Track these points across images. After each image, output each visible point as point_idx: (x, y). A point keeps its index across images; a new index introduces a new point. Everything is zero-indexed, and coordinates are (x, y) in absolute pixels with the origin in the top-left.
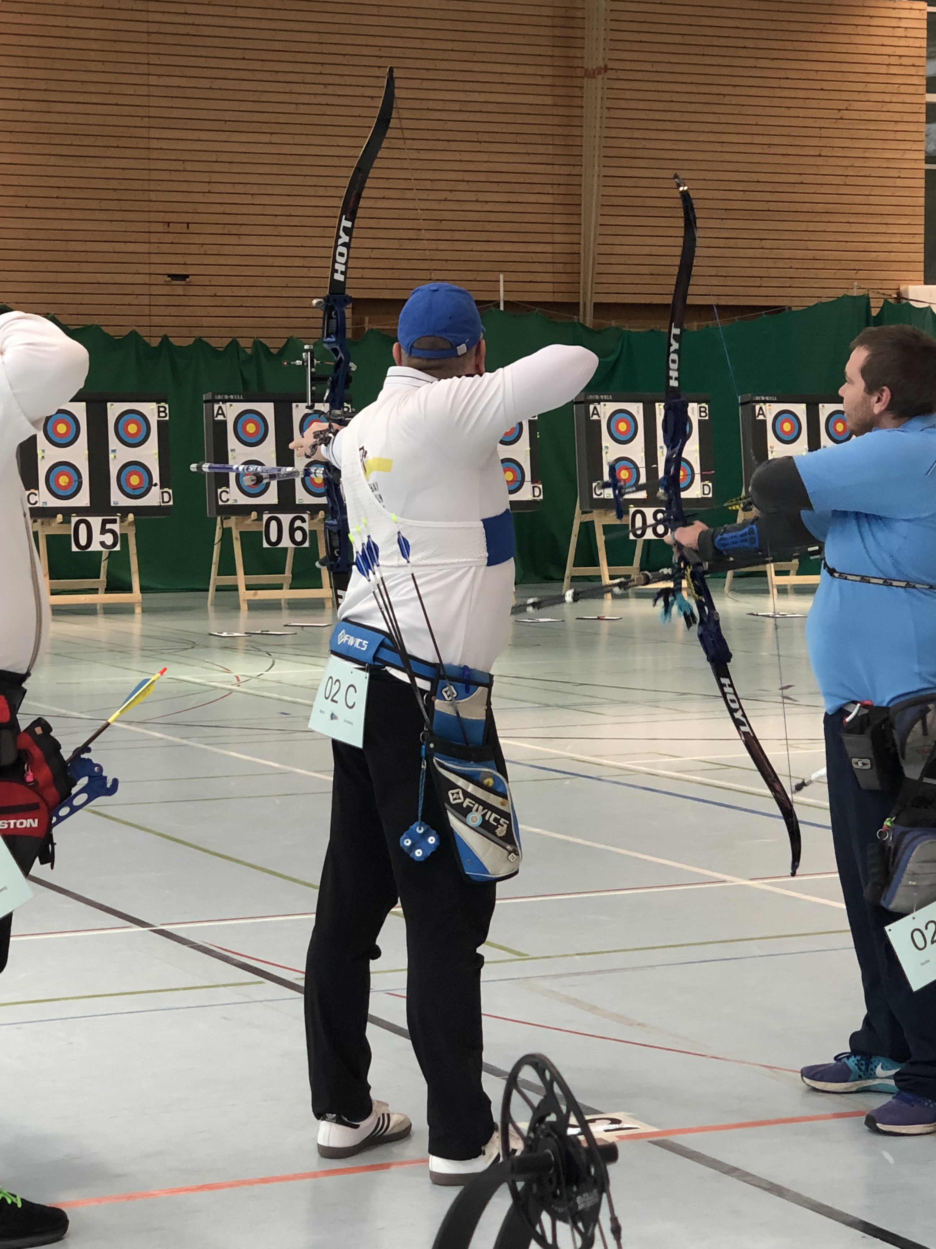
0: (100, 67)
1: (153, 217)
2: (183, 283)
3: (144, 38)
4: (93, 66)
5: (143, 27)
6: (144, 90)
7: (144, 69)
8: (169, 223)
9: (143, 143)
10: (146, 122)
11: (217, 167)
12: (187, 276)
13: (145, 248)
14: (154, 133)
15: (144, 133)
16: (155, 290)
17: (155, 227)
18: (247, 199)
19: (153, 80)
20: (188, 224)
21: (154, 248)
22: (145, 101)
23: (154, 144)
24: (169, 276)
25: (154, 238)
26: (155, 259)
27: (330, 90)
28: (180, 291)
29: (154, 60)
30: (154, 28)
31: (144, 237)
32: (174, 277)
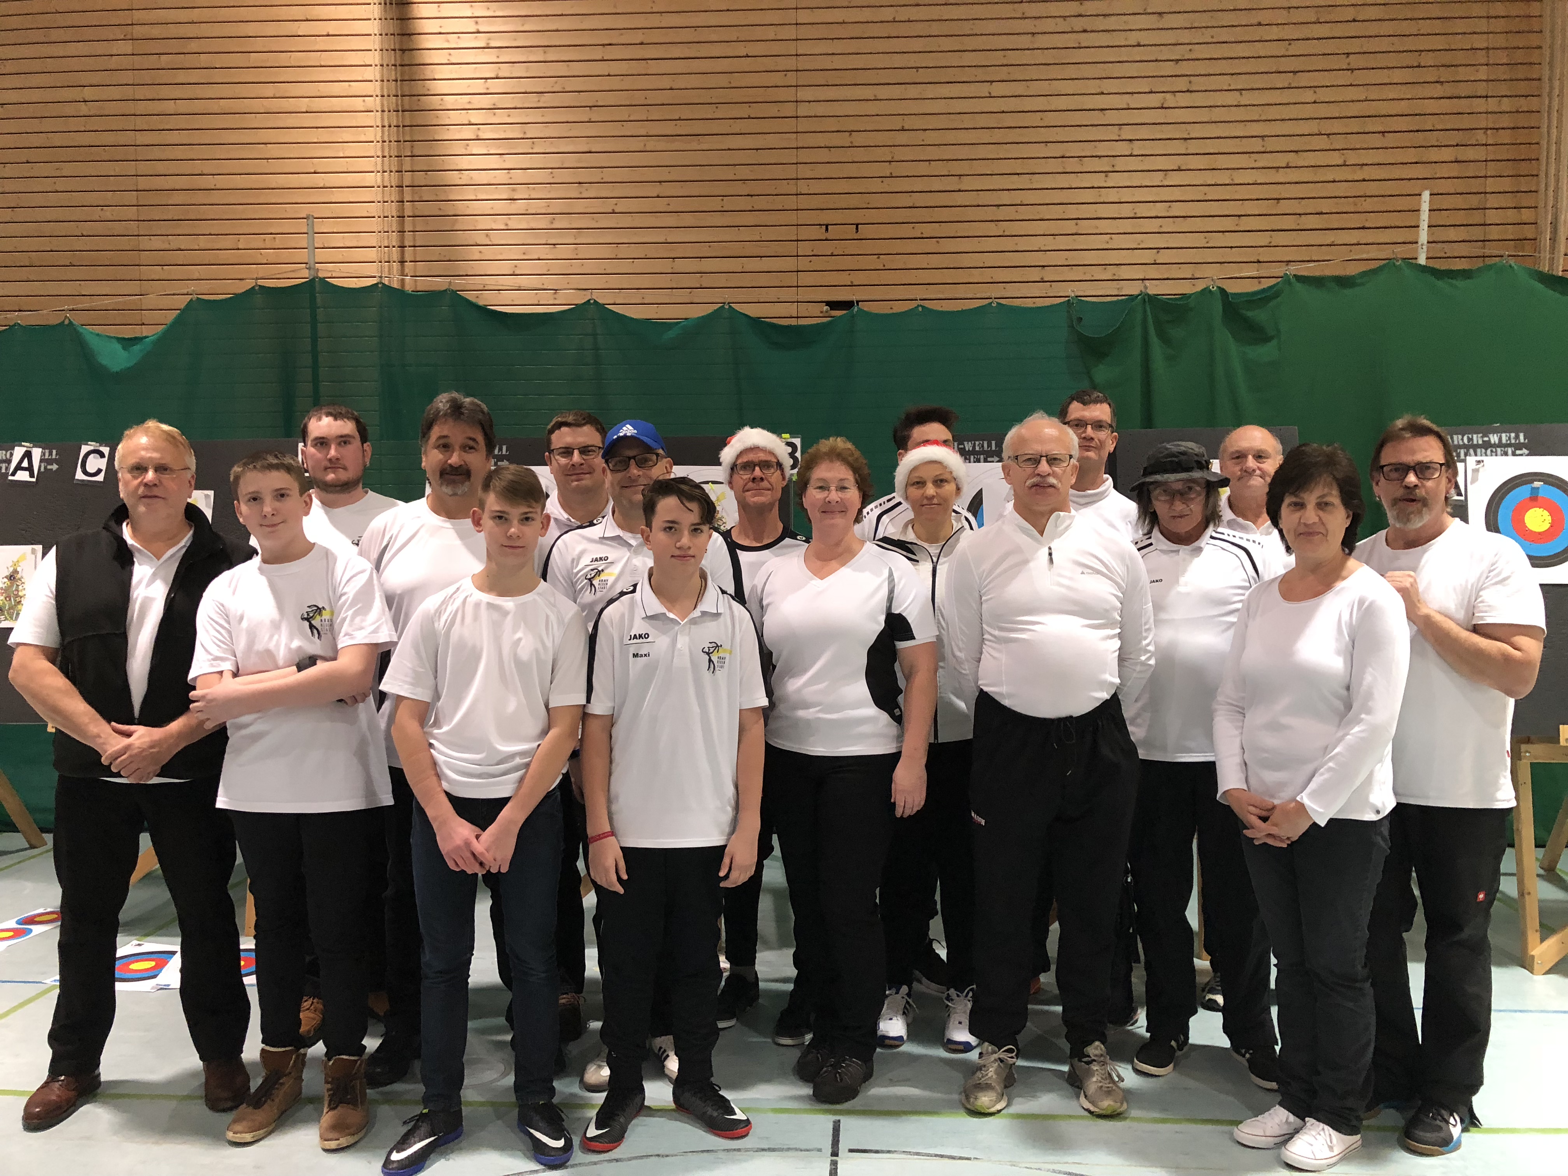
1: (805, 217)
8: (827, 226)
10: (791, 79)
11: (902, 138)
12: (854, 303)
14: (805, 94)
15: (789, 94)
17: (805, 232)
20: (857, 225)
22: (791, 48)
23: (803, 110)
24: (828, 303)
25: (806, 248)
31: (791, 248)
32: (835, 305)
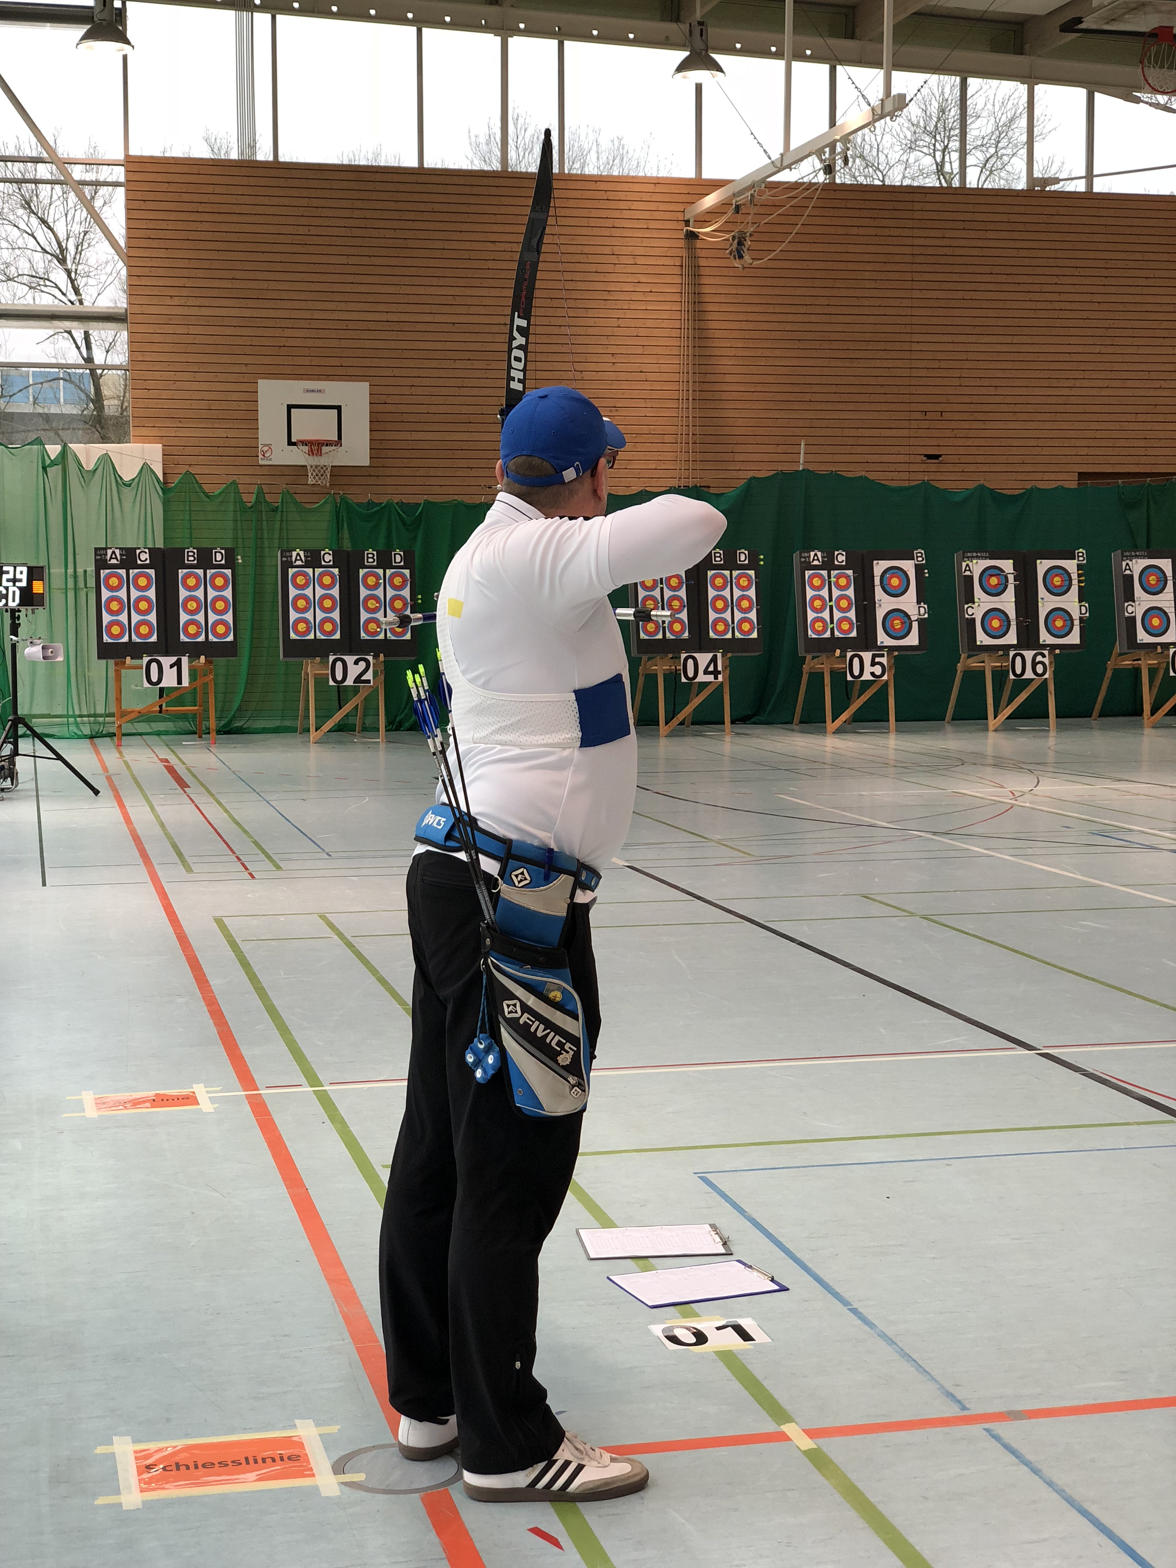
0: (873, 285)
1: (913, 407)
2: (937, 461)
3: (909, 259)
4: (868, 284)
5: (908, 250)
6: (907, 303)
7: (908, 285)
8: (926, 412)
9: (906, 346)
10: (908, 329)
11: (967, 365)
12: (940, 456)
13: (905, 433)
14: (916, 338)
15: (906, 338)
16: (913, 468)
17: (914, 416)
18: (992, 391)
19: (915, 294)
20: (942, 412)
21: (913, 433)
22: (909, 311)
23: (915, 347)
24: (925, 456)
25: (914, 424)
26: (913, 441)
27: (1064, 297)
28: (933, 468)
29: (917, 277)
30: (917, 251)
31: (906, 424)
32: (929, 457)
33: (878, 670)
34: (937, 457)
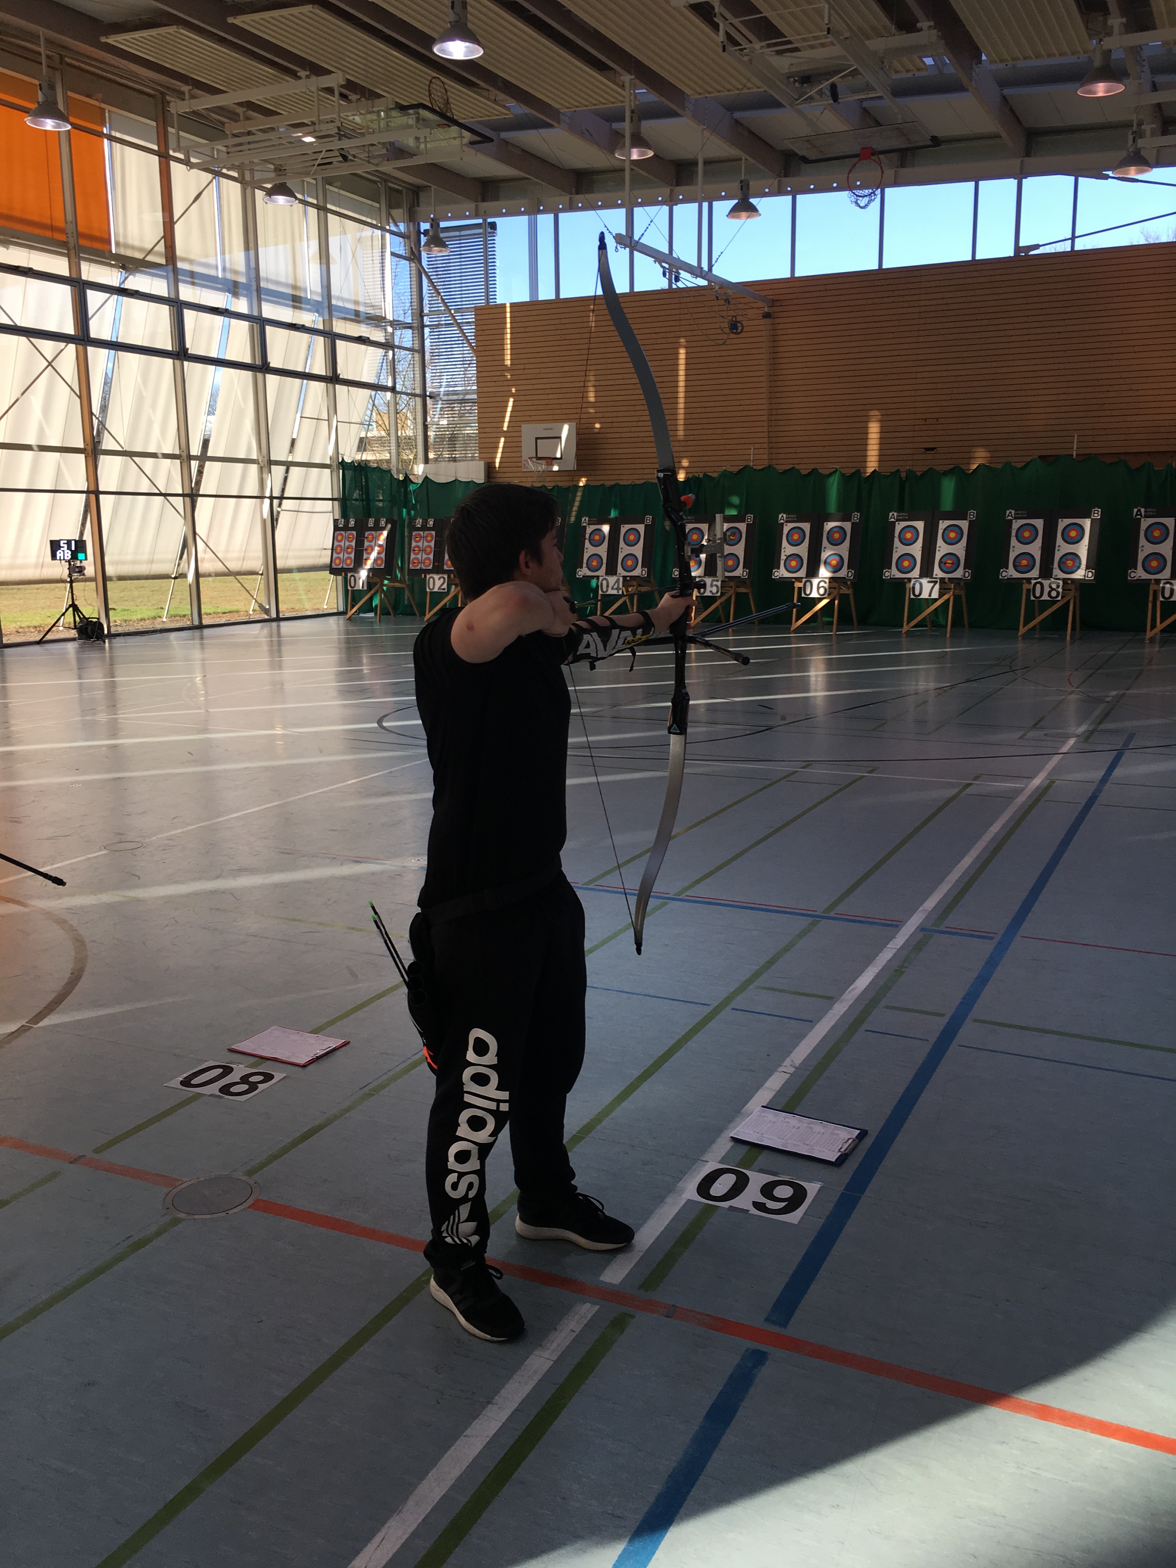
0: (893, 335)
1: (917, 416)
2: (933, 452)
3: (917, 316)
5: (917, 310)
7: (916, 333)
8: (926, 419)
10: (915, 363)
11: (957, 385)
12: (935, 448)
13: (910, 434)
14: (918, 369)
16: (915, 457)
17: (918, 422)
19: (921, 339)
20: (937, 418)
21: (917, 433)
22: (915, 352)
24: (925, 449)
25: (917, 428)
26: (916, 439)
28: (930, 456)
29: (922, 327)
30: (924, 309)
31: (911, 428)
32: (927, 449)
33: (714, 590)
34: (933, 449)
